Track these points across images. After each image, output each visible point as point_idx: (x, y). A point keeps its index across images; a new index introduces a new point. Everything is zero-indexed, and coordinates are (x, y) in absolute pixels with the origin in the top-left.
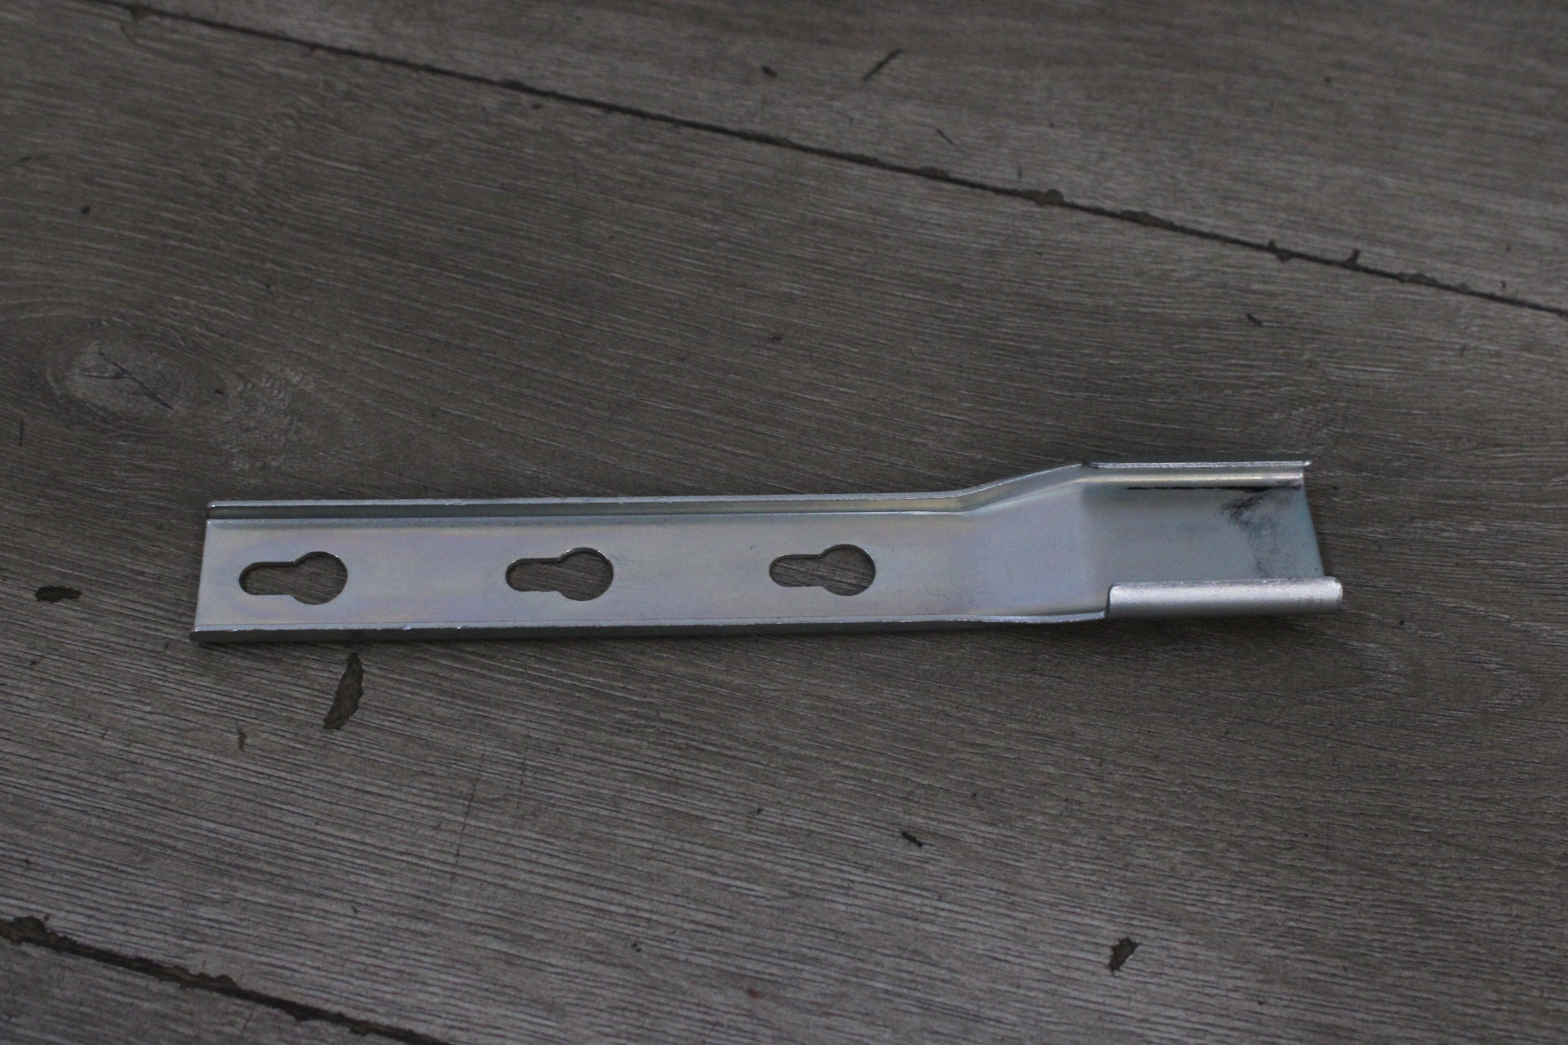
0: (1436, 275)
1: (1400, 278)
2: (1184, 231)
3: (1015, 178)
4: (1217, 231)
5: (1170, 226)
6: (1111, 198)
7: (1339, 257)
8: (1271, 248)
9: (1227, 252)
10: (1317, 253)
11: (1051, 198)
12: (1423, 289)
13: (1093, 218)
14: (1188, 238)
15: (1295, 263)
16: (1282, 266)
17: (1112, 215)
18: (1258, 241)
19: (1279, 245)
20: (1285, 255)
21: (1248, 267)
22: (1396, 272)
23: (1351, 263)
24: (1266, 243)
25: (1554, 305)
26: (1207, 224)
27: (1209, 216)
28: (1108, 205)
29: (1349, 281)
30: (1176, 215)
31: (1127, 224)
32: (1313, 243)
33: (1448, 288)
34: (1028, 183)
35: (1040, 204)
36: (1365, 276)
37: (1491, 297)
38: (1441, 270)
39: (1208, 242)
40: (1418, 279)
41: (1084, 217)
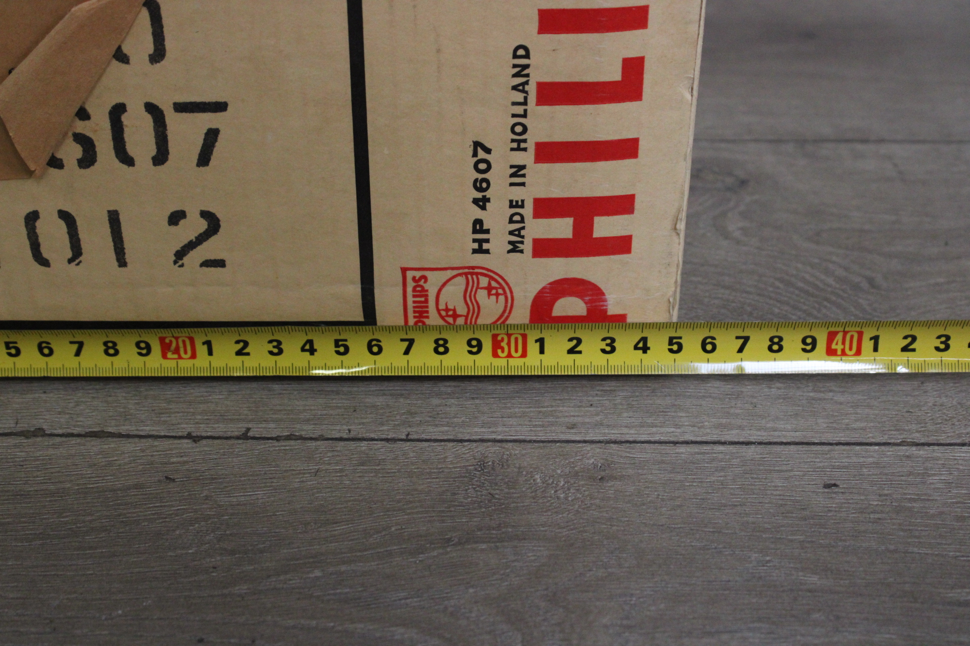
0: (303, 433)
1: (277, 439)
2: (128, 436)
3: (14, 425)
4: (151, 433)
5: (120, 436)
6: (78, 426)
7: (236, 434)
8: (189, 436)
9: (156, 443)
10: (221, 434)
11: (39, 432)
12: (292, 443)
13: (64, 439)
14: (131, 440)
15: (204, 442)
16: (195, 445)
17: (79, 435)
18: (180, 434)
19: (194, 434)
20: (196, 439)
21: (171, 449)
22: (274, 436)
23: (245, 436)
24: (185, 434)
25: (384, 436)
26: (147, 429)
27: (147, 426)
28: (76, 431)
29: (241, 445)
30: (124, 429)
31: (88, 439)
32: (220, 429)
33: (311, 439)
34: (23, 426)
35: (27, 438)
36: (254, 442)
37: (341, 439)
38: (307, 430)
39: (143, 440)
40: (289, 438)
41: (58, 440)
